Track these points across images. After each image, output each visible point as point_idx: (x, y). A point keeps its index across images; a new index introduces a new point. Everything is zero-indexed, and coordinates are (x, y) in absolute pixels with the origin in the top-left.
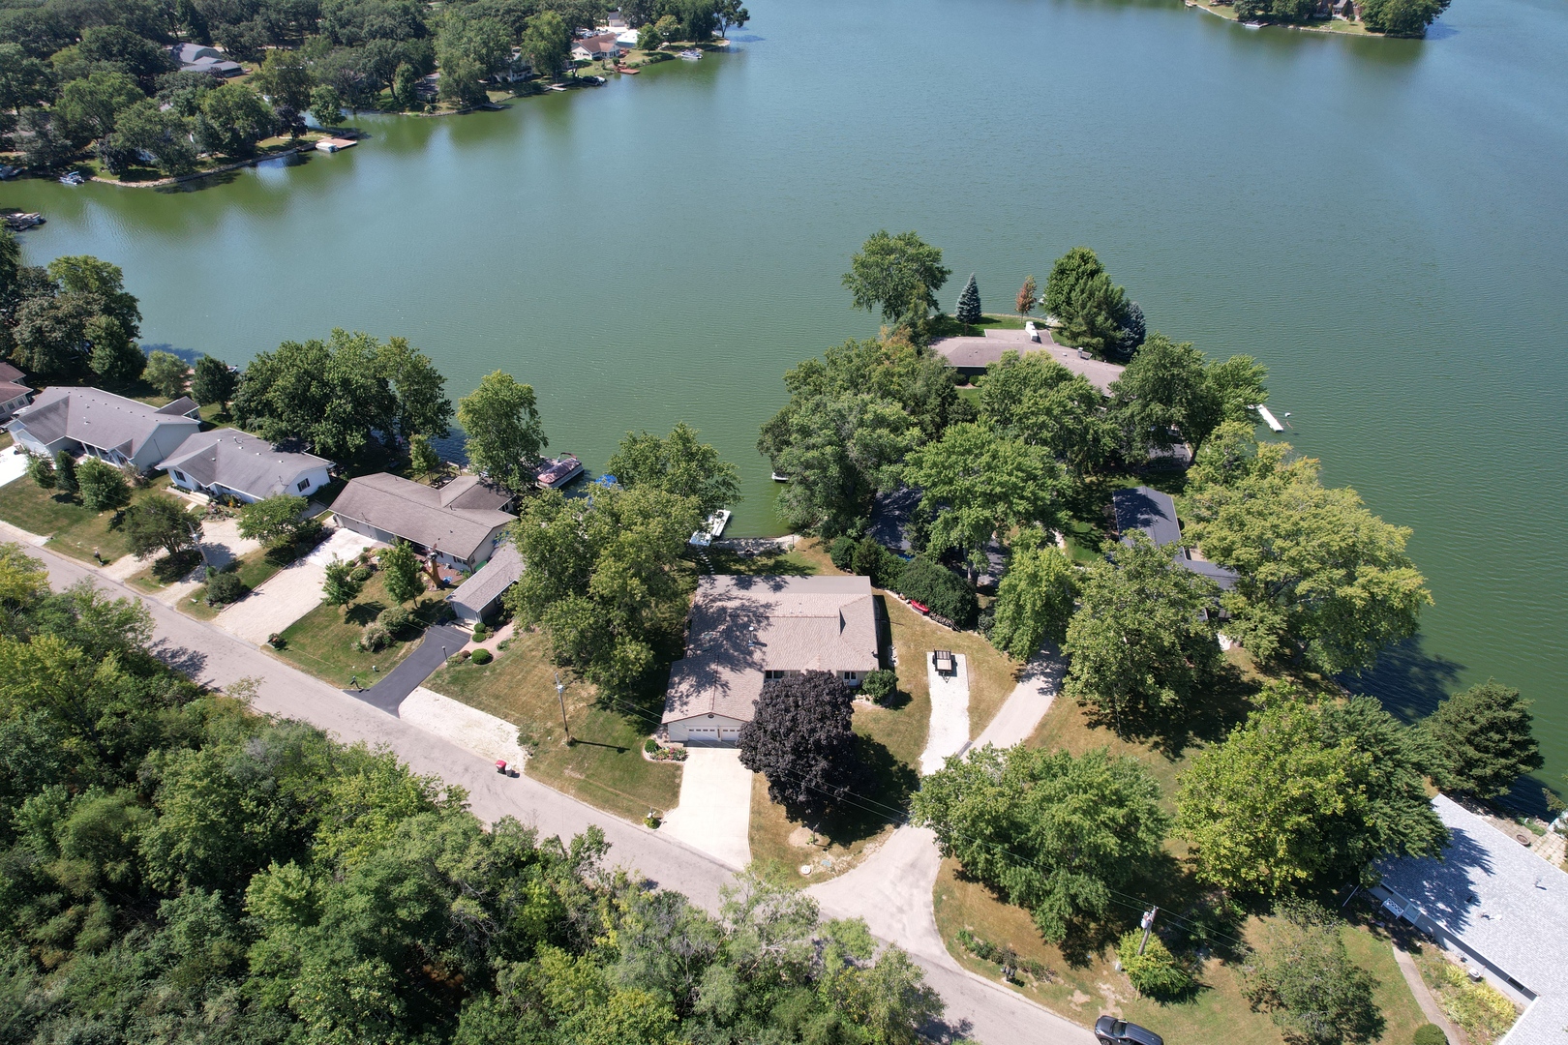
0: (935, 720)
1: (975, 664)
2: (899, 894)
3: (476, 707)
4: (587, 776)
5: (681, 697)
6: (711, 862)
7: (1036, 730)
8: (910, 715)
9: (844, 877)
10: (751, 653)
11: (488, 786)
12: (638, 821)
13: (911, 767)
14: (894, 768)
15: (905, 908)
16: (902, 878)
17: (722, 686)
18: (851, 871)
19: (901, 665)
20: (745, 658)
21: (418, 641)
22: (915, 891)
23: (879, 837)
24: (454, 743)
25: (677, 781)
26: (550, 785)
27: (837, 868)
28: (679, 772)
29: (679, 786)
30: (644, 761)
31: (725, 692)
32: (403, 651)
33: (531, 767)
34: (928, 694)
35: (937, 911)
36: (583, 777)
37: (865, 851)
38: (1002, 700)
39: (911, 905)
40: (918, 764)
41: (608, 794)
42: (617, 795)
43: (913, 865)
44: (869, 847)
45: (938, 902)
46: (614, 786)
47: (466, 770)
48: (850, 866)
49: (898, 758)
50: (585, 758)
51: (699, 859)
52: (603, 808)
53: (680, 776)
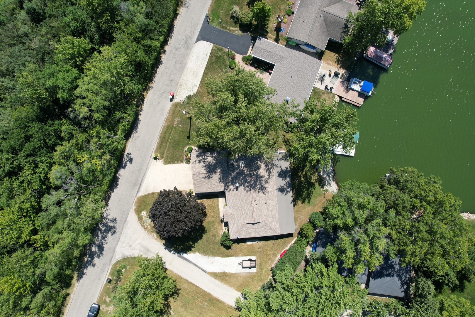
0: (217, 259)
1: (252, 277)
2: (137, 246)
3: (204, 73)
4: (175, 127)
5: (204, 159)
6: (142, 181)
7: (216, 298)
8: (219, 249)
9: (141, 227)
10: (232, 184)
11: (165, 91)
12: (156, 151)
13: (193, 249)
14: (191, 243)
15: (131, 247)
16: (143, 246)
17: (209, 176)
18: (144, 229)
19: (247, 245)
20: (229, 182)
21: (240, 32)
22: (138, 251)
23: (159, 238)
24: (185, 70)
25: (176, 162)
26: (169, 115)
27: (144, 224)
28: (180, 162)
29: (174, 163)
30: (184, 147)
31: (206, 177)
32: (233, 29)
33: (177, 105)
34: (231, 256)
35: (131, 258)
36: (175, 126)
37: (153, 233)
38: (232, 286)
39: (133, 249)
40: (195, 252)
41: (167, 137)
42: (168, 141)
43: (148, 250)
44: (155, 235)
45: (135, 258)
46: (172, 139)
47: (172, 80)
48: (146, 229)
49: (196, 244)
50: (183, 124)
51: (142, 176)
52: (160, 137)
53: (178, 163)
